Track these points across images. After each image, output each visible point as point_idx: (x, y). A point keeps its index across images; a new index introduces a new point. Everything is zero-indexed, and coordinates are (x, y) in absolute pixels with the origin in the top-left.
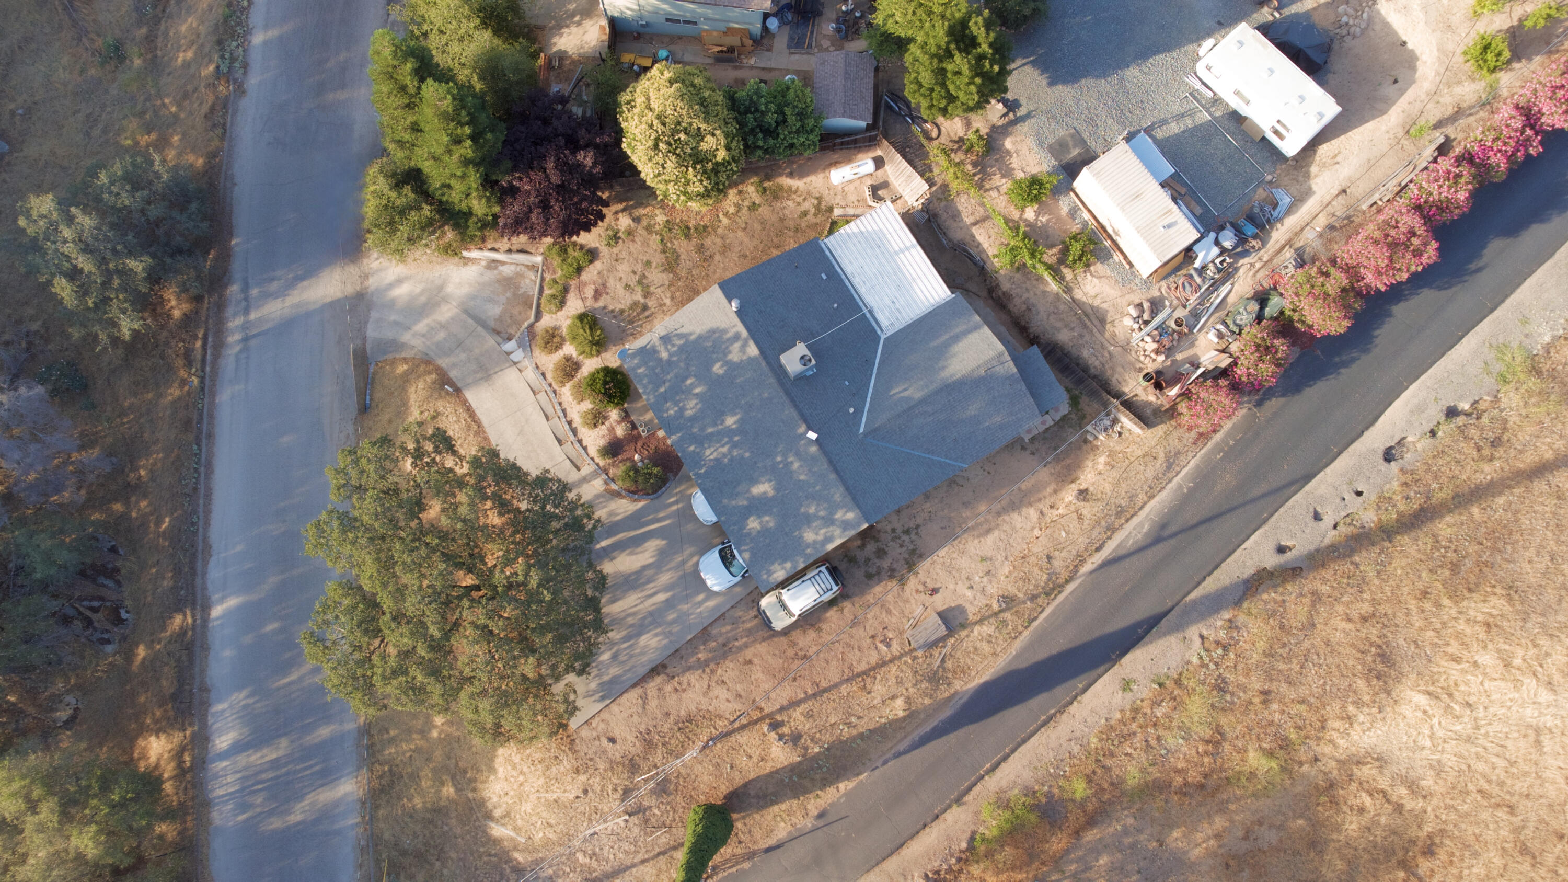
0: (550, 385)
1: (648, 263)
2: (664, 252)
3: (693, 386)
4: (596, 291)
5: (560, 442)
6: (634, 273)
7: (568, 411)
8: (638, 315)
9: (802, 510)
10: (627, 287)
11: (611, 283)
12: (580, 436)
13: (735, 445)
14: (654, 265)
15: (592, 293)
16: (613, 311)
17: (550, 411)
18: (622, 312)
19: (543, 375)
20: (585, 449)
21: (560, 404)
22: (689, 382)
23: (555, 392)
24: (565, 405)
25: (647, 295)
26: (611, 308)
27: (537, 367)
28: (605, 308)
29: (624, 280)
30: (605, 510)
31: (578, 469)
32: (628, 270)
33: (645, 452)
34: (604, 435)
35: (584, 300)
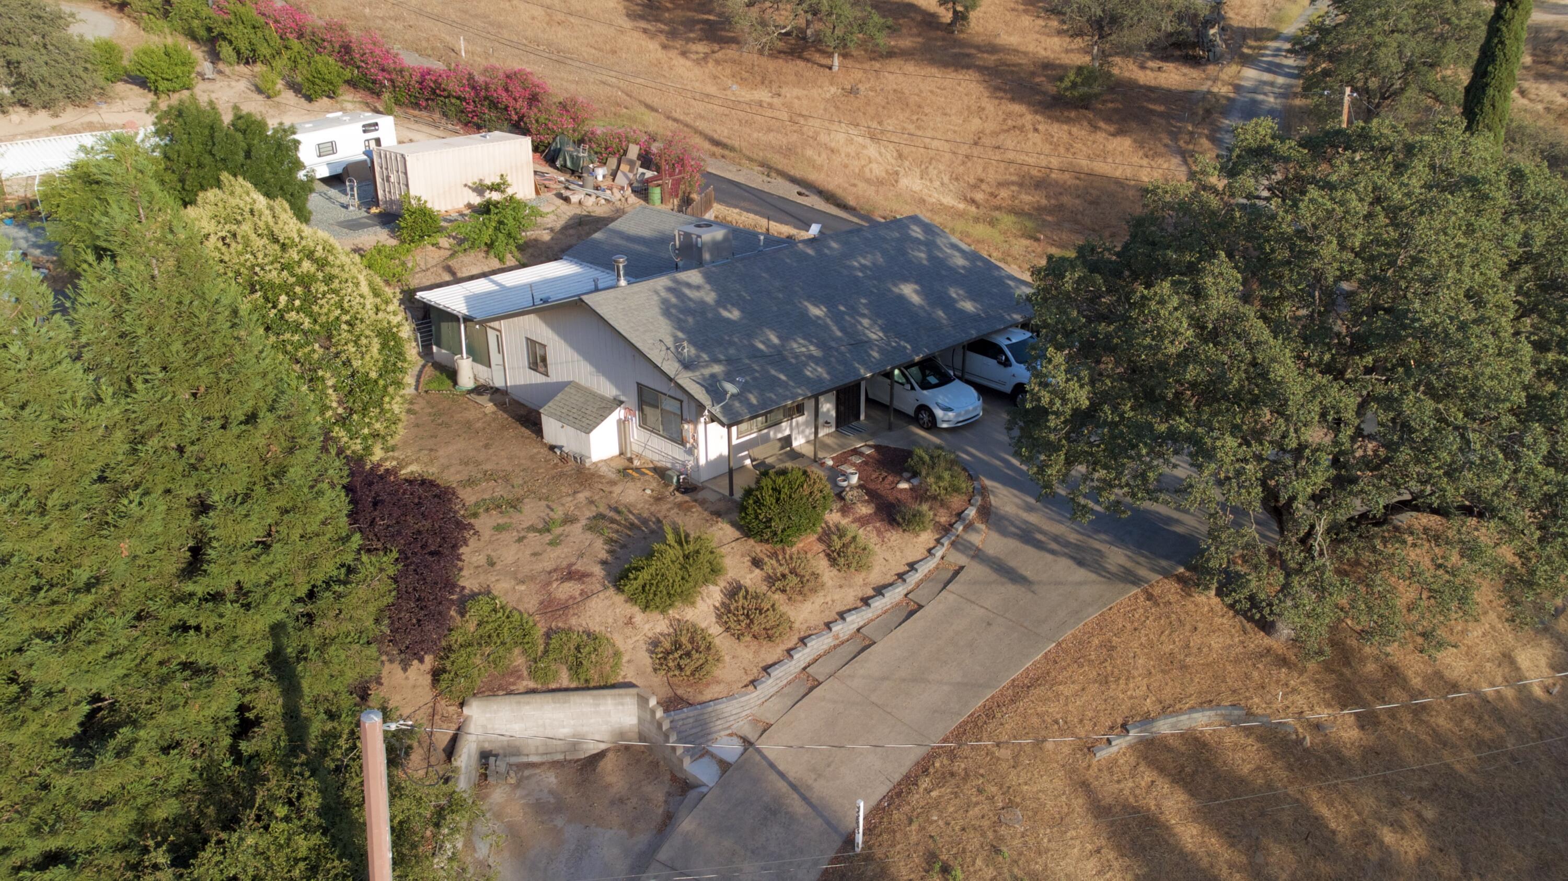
0: (790, 650)
1: (500, 528)
2: (474, 515)
4: (565, 579)
5: (912, 613)
7: (840, 608)
10: (553, 543)
12: (890, 578)
13: (853, 310)
14: (501, 521)
15: (569, 584)
16: (611, 552)
17: (852, 648)
19: (766, 669)
20: (912, 566)
21: (828, 624)
23: (803, 641)
24: (831, 615)
27: (753, 682)
30: (1025, 516)
31: (962, 568)
33: (890, 478)
34: (879, 533)
35: (586, 596)
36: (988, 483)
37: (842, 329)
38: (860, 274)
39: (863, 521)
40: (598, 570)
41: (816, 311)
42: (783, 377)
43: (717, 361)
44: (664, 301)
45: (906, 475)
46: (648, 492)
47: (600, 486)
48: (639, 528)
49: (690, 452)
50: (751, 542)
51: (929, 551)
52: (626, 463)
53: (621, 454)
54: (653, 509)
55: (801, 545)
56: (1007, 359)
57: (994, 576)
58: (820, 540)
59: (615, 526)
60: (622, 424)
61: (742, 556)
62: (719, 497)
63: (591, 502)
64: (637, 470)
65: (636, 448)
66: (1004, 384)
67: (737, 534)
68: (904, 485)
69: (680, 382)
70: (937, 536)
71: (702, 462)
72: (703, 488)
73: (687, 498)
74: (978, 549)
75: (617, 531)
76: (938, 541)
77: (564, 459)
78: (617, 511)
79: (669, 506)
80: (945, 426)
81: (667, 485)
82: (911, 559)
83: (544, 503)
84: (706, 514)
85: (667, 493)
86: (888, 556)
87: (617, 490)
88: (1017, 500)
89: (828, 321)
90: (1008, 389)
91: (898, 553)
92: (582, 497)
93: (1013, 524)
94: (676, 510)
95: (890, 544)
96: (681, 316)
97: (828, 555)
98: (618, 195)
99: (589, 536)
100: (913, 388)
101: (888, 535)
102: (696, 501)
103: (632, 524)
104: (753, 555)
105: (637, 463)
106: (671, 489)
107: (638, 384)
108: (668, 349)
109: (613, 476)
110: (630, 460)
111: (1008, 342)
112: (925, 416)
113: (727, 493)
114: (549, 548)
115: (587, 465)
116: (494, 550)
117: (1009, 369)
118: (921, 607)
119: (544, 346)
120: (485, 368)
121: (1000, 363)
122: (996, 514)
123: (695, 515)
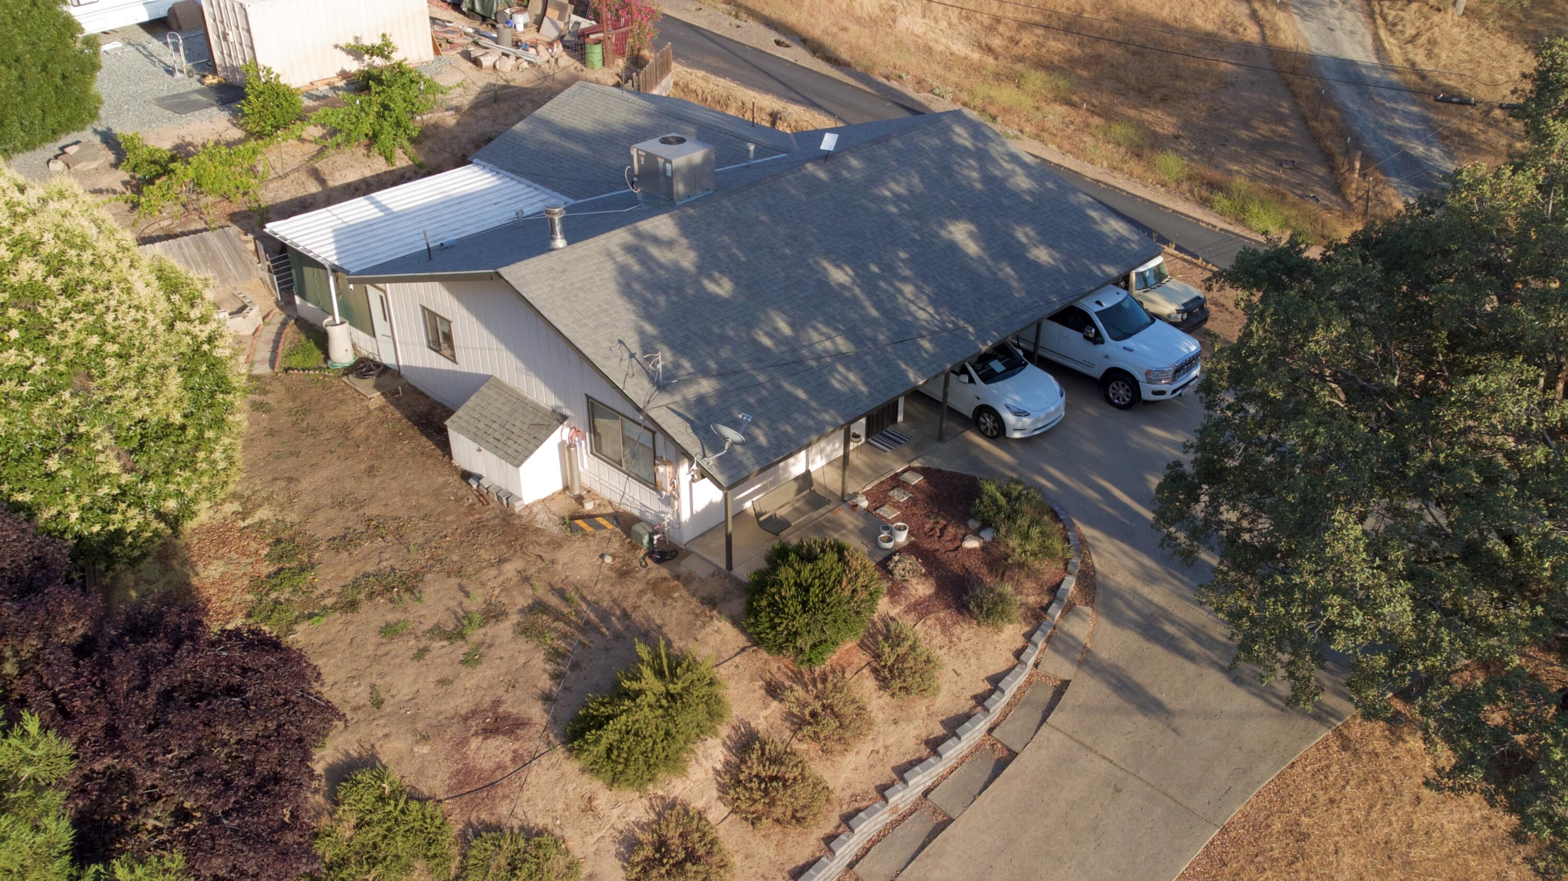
0: (829, 839)
1: (389, 631)
2: (352, 606)
3: (773, 333)
4: (488, 732)
5: (1001, 766)
6: (421, 654)
7: (897, 759)
8: (559, 616)
9: (979, 186)
10: (470, 660)
11: (461, 702)
12: (965, 705)
13: (890, 271)
14: (391, 617)
15: (495, 742)
16: (556, 677)
17: (917, 827)
18: (555, 655)
20: (996, 681)
21: (883, 790)
22: (766, 341)
23: (848, 819)
24: (885, 774)
25: (493, 614)
26: (545, 683)
28: (547, 698)
29: (447, 672)
30: (1146, 591)
31: (1066, 684)
32: (412, 669)
33: (951, 530)
34: (945, 629)
35: (522, 762)
36: (1087, 531)
37: (878, 305)
38: (893, 209)
39: (921, 609)
40: (537, 713)
41: (840, 276)
42: (801, 394)
43: (705, 373)
44: (623, 270)
45: (974, 524)
46: (608, 560)
47: (537, 550)
48: (596, 629)
49: (669, 500)
50: (763, 654)
51: (1018, 654)
52: (574, 505)
53: (566, 488)
54: (616, 593)
55: (835, 657)
56: (1098, 333)
57: (1115, 700)
58: (862, 645)
59: (560, 625)
60: (567, 448)
61: (752, 680)
62: (711, 570)
63: (526, 579)
64: (589, 517)
65: (586, 481)
66: (1091, 366)
67: (742, 640)
68: (972, 544)
69: (653, 414)
70: (1027, 629)
71: (685, 516)
72: (688, 553)
73: (663, 572)
74: (1086, 650)
75: (564, 636)
76: (1028, 637)
77: (483, 497)
78: (561, 594)
79: (639, 586)
80: (1017, 435)
81: (635, 547)
82: (992, 670)
83: (454, 581)
84: (694, 603)
85: (636, 563)
86: (959, 665)
87: (563, 556)
88: (1129, 563)
89: (857, 291)
90: (1097, 373)
91: (973, 661)
92: (510, 569)
93: (1129, 605)
94: (649, 596)
95: (961, 646)
96: (648, 296)
97: (875, 671)
98: (545, 55)
99: (523, 645)
100: (971, 380)
101: (957, 630)
102: (677, 577)
103: (588, 622)
104: (768, 676)
105: (589, 506)
106: (641, 553)
107: (588, 397)
108: (632, 356)
109: (555, 530)
110: (580, 499)
111: (1099, 308)
112: (989, 421)
113: (723, 565)
114: (463, 670)
115: (517, 510)
116: (381, 675)
117: (1100, 347)
118: (1013, 755)
119: (449, 322)
120: (368, 337)
121: (1086, 337)
122: (1104, 587)
123: (679, 604)
